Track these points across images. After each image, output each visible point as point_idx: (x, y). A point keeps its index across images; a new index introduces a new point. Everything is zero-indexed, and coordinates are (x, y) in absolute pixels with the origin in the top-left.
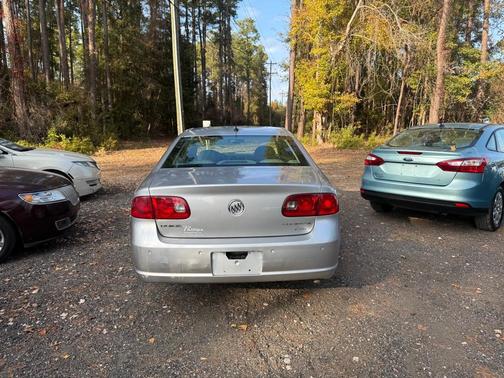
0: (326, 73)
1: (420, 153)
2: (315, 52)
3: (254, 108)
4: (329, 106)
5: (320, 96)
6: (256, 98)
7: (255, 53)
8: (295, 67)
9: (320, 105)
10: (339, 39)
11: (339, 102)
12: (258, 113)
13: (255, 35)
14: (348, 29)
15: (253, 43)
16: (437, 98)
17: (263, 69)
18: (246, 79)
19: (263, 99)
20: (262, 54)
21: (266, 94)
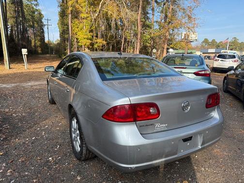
0: (89, 27)
1: (186, 68)
2: (82, 15)
3: (38, 43)
4: (92, 44)
5: (88, 39)
6: (39, 38)
7: (36, 13)
8: (72, 22)
9: (88, 44)
10: (96, 10)
11: (97, 43)
12: (41, 46)
13: (36, 3)
14: (100, 6)
15: (35, 7)
16: (138, 44)
17: (42, 22)
18: (33, 27)
19: (43, 39)
20: (40, 14)
21: (44, 36)
